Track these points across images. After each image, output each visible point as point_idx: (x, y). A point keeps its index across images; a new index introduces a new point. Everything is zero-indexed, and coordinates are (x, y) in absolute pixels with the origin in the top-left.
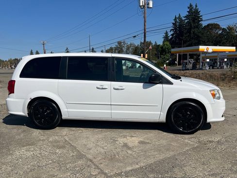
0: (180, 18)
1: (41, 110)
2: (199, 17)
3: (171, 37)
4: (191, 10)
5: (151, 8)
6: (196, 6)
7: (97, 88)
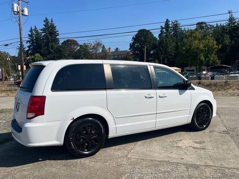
0: (36, 30)
1: (84, 132)
2: (55, 32)
3: (28, 48)
4: (47, 23)
5: (26, 15)
6: (52, 21)
7: (146, 97)
